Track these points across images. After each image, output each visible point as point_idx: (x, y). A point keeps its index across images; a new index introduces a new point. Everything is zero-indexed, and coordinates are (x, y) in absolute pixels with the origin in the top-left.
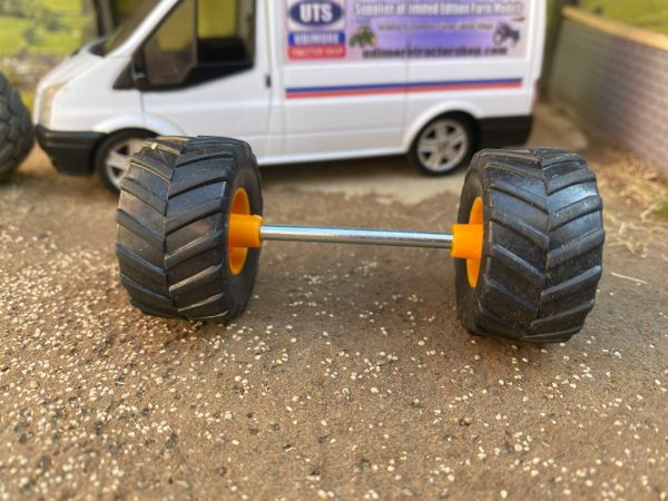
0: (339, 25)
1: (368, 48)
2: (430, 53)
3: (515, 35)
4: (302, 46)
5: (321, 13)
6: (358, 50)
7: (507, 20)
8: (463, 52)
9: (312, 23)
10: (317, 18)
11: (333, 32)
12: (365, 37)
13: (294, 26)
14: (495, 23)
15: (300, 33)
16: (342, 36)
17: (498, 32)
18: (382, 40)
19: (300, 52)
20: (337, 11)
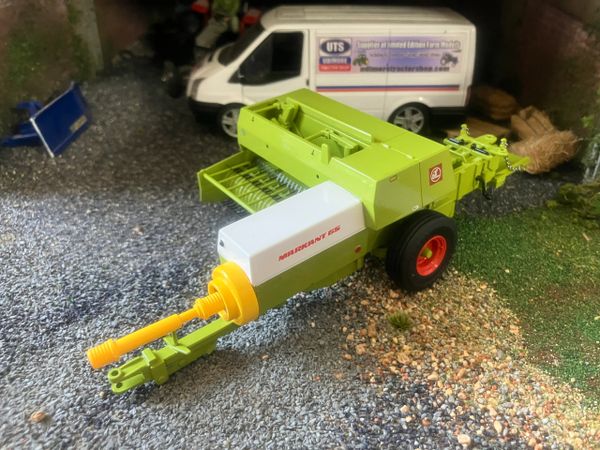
0: (348, 54)
1: (364, 66)
2: (400, 70)
3: (455, 61)
4: (327, 65)
5: (338, 47)
6: (358, 67)
7: (450, 51)
8: (421, 69)
9: (333, 52)
10: (335, 50)
11: (344, 57)
12: (362, 60)
13: (323, 54)
14: (441, 53)
15: (326, 58)
16: (349, 60)
17: (443, 58)
18: (372, 62)
19: (326, 68)
20: (347, 46)
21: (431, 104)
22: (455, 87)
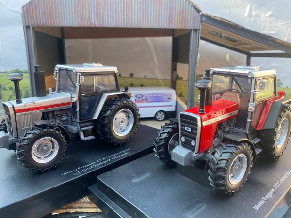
1: (147, 101)
2: (157, 102)
3: (170, 99)
4: (137, 101)
5: (140, 96)
6: (145, 101)
7: (169, 97)
8: (162, 101)
12: (146, 99)
13: (136, 98)
14: (167, 97)
16: (143, 99)
18: (149, 100)
20: (142, 96)
21: (166, 110)
22: (171, 106)
